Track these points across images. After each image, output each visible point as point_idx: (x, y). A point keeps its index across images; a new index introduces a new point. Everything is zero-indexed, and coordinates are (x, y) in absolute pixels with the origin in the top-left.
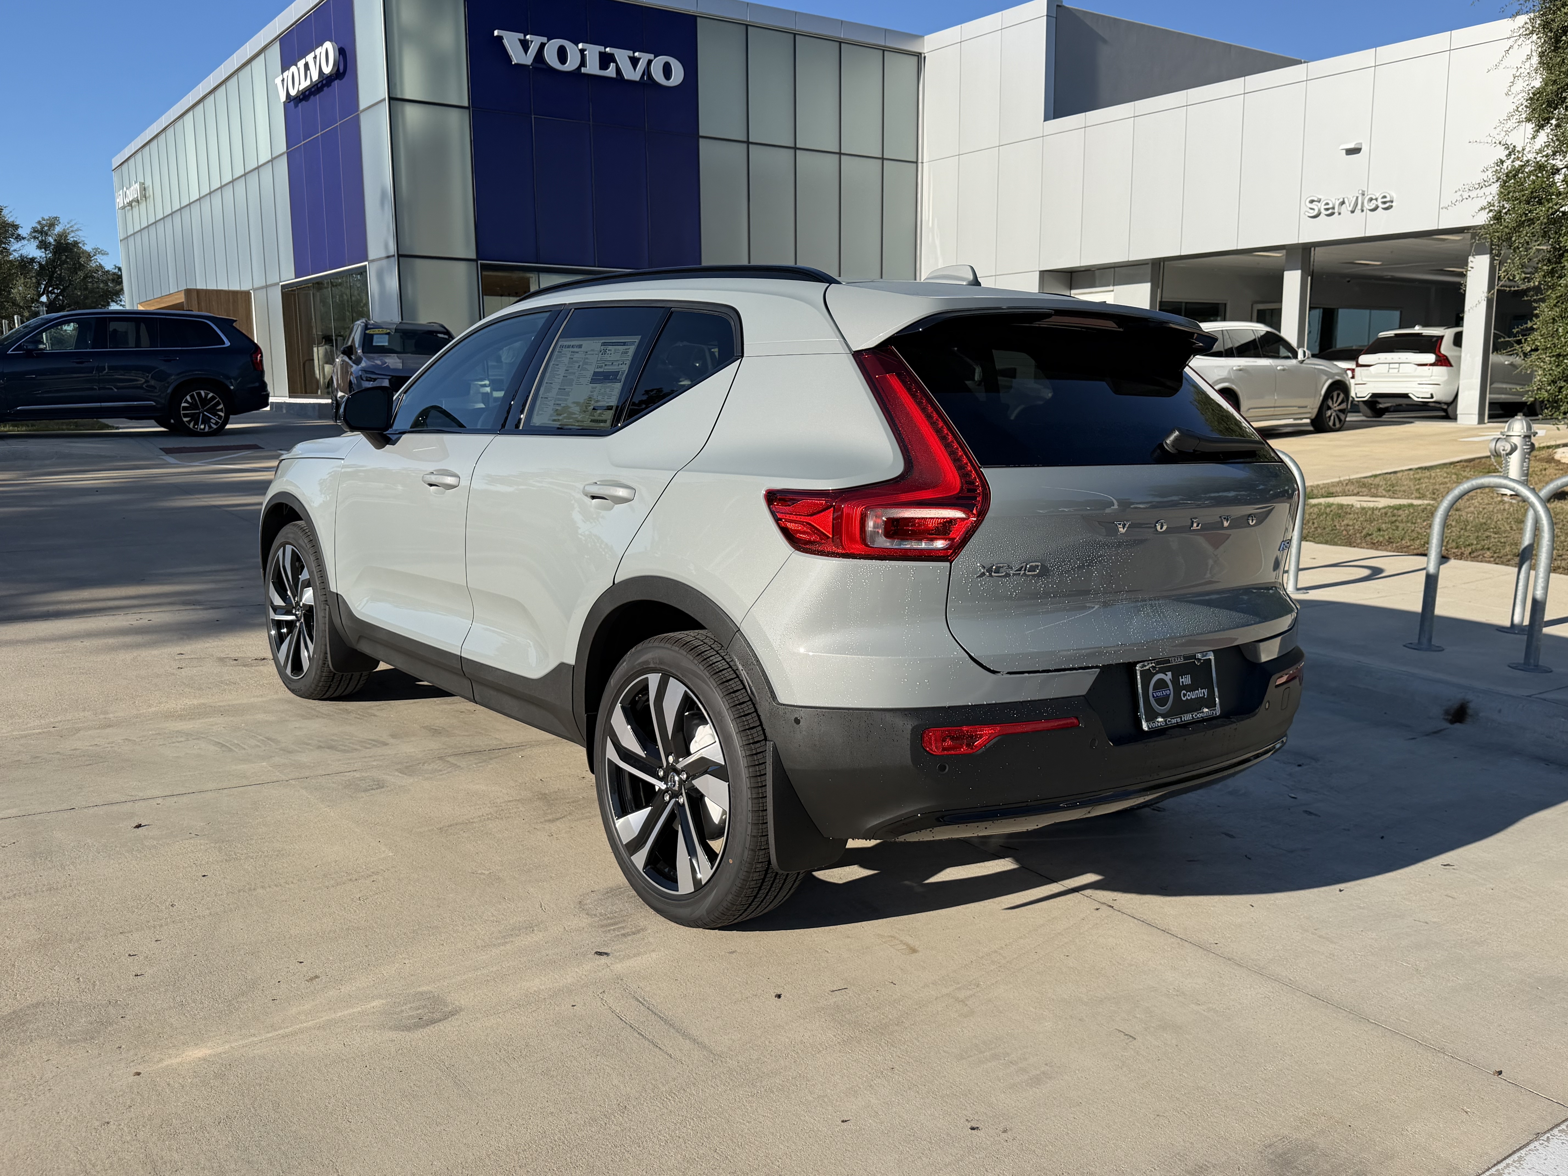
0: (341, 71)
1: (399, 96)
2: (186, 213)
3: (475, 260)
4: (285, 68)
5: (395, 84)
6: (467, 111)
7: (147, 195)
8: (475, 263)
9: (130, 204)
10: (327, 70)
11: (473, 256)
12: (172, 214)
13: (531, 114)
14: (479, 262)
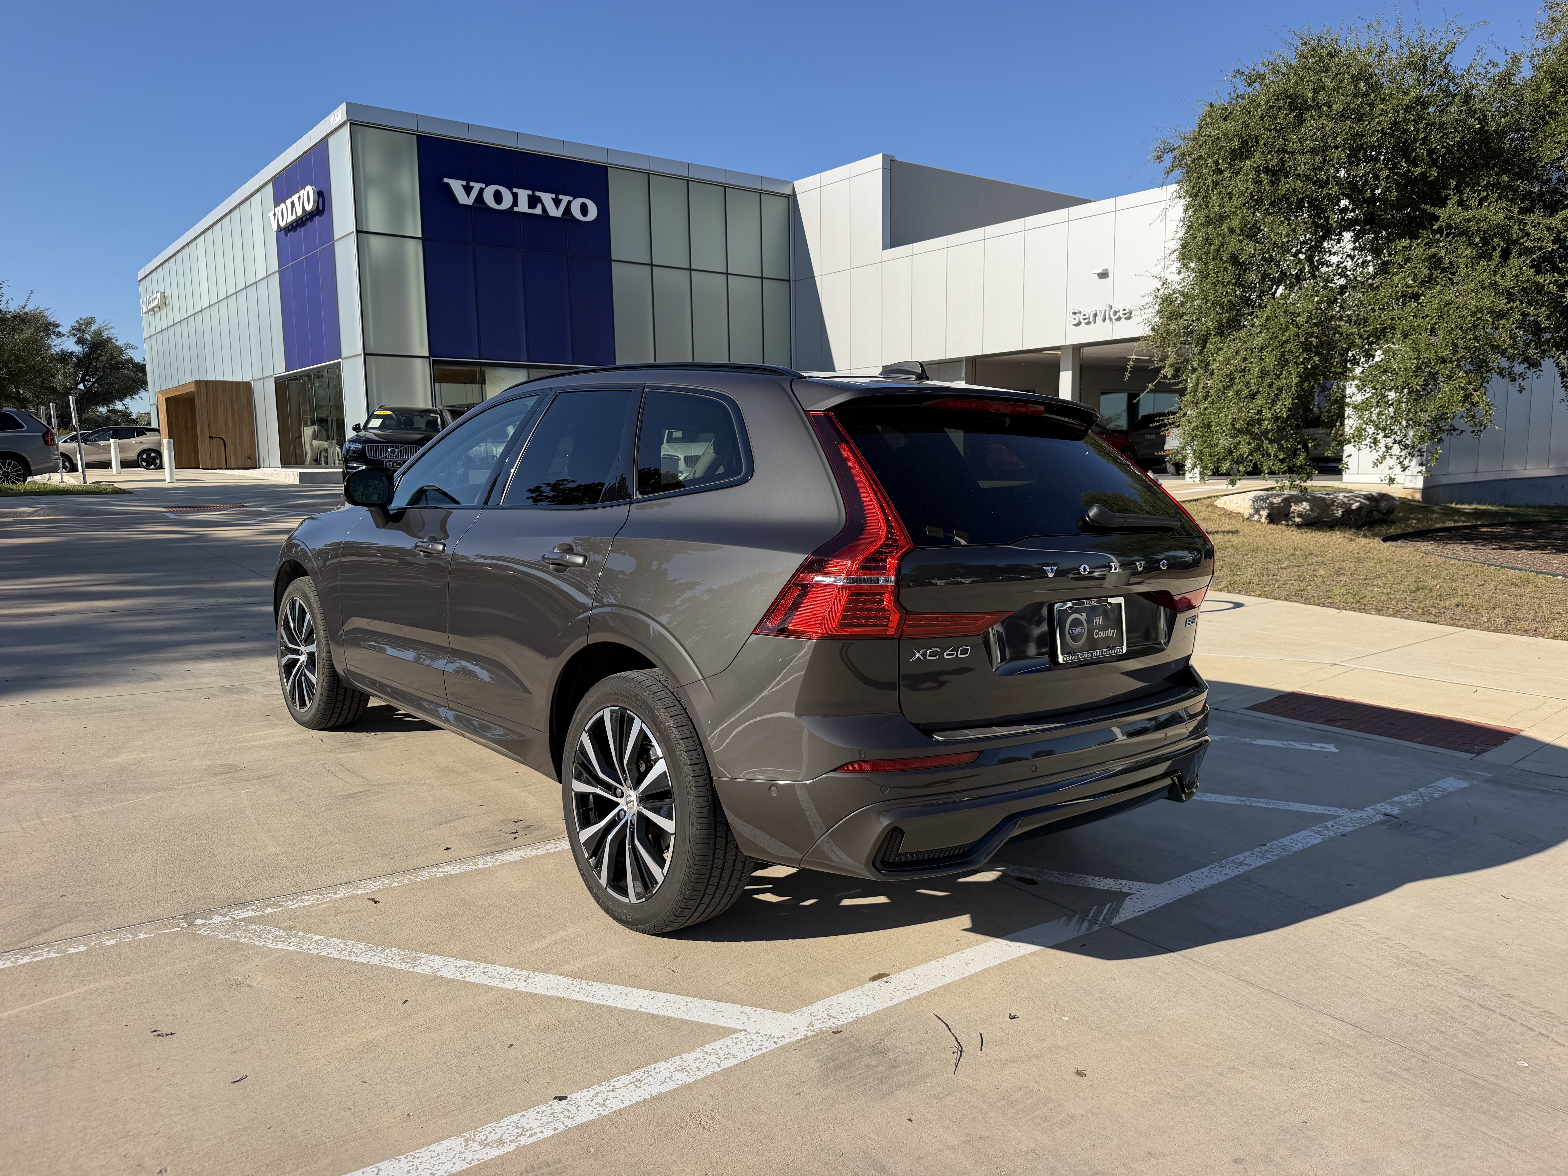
0: (321, 208)
1: (365, 230)
2: (199, 317)
3: (429, 358)
4: (276, 205)
5: (362, 221)
6: (420, 241)
7: (167, 302)
9: (153, 309)
10: (308, 208)
11: (427, 354)
12: (187, 318)
13: (473, 244)
14: (432, 359)
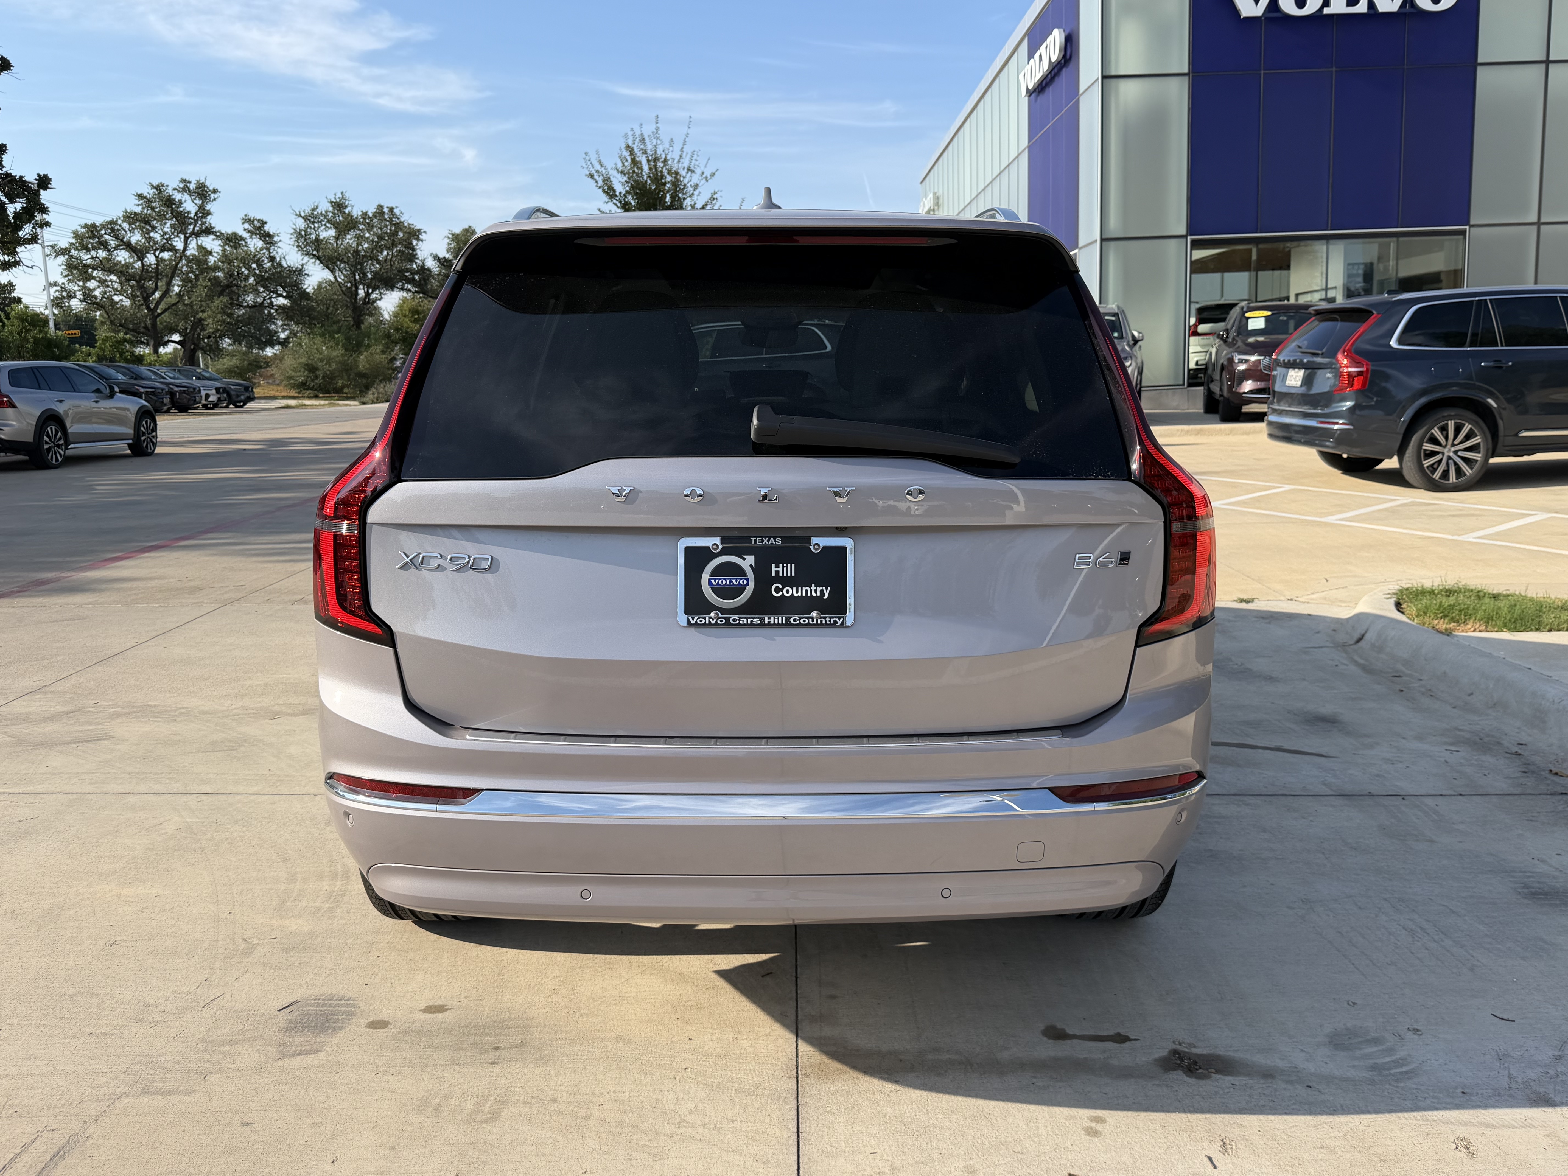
0: (1068, 56)
1: (1113, 73)
3: (1185, 237)
4: (1028, 62)
5: (1109, 62)
6: (1186, 79)
8: (1185, 240)
10: (1054, 59)
11: (1183, 231)
13: (1260, 70)
14: (1189, 238)
